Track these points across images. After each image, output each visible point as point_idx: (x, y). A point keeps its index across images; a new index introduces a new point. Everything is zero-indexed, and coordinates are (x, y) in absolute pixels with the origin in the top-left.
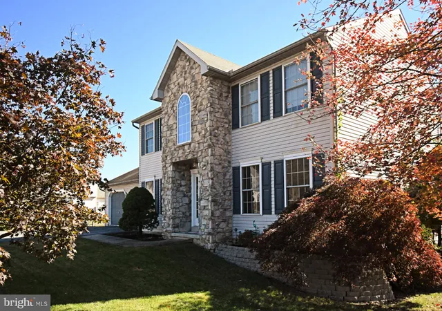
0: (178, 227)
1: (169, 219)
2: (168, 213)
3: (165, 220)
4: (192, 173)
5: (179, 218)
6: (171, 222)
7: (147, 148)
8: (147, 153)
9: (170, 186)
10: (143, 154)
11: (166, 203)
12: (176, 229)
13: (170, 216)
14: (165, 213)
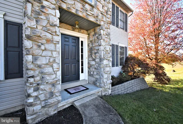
2: (50, 78)
11: (43, 61)
13: (56, 81)
14: (38, 78)
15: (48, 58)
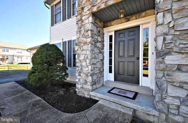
0: (95, 84)
1: (87, 76)
2: (85, 70)
3: (80, 75)
4: (104, 31)
5: (96, 74)
6: (90, 78)
7: (56, 21)
8: (56, 23)
9: (89, 40)
10: (52, 25)
11: (82, 57)
12: (94, 86)
13: (88, 73)
14: (80, 68)
15: (84, 55)
